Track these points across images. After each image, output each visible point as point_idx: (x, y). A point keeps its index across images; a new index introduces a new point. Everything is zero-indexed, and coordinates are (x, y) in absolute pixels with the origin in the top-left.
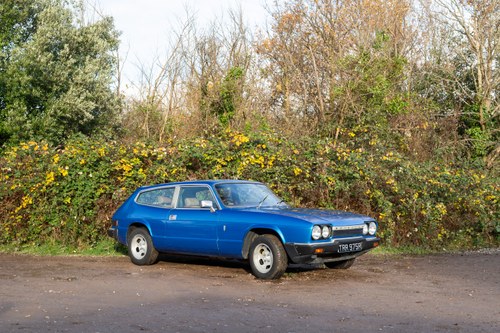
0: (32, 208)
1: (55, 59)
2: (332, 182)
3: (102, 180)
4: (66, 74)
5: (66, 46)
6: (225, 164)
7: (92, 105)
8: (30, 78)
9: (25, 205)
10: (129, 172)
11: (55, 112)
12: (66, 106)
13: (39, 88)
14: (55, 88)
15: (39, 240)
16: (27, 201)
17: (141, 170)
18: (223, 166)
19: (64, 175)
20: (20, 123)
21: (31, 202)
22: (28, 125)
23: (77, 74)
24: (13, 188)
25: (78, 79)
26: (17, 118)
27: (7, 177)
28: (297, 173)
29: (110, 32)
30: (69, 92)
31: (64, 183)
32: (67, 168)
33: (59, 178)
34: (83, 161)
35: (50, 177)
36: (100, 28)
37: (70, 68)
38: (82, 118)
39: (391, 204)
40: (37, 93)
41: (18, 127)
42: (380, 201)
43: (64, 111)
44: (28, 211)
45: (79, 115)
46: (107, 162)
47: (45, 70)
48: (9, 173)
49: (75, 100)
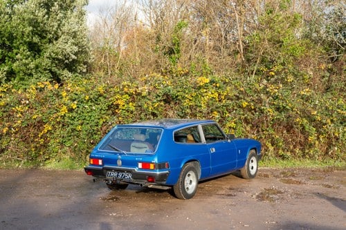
0: (51, 134)
1: (48, 13)
2: (270, 112)
3: (103, 112)
6: (191, 98)
7: (76, 49)
8: (31, 28)
9: (46, 131)
10: (123, 105)
11: (50, 55)
12: (59, 50)
13: (37, 36)
15: (57, 157)
16: (48, 127)
17: (131, 104)
18: (190, 100)
19: (74, 108)
20: (26, 65)
21: (50, 129)
22: (32, 66)
23: (64, 25)
24: (34, 117)
25: (65, 29)
26: (24, 61)
27: (27, 108)
28: (244, 106)
30: (61, 40)
31: (74, 114)
32: (75, 102)
33: (71, 110)
34: (87, 98)
35: (64, 110)
37: (59, 20)
38: (68, 59)
39: (314, 129)
40: (36, 39)
42: (307, 127)
43: (57, 54)
44: (48, 135)
46: (105, 98)
47: (42, 23)
48: (27, 105)
49: (65, 46)
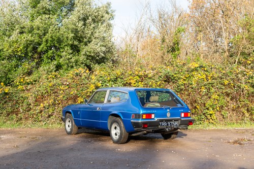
1: (85, 25)
2: (246, 87)
4: (90, 32)
5: (90, 18)
6: (185, 79)
7: (104, 49)
8: (73, 35)
9: (79, 102)
10: (135, 84)
11: (86, 53)
12: (91, 50)
13: (77, 40)
14: (85, 40)
16: (81, 100)
17: (140, 83)
18: (184, 80)
19: (99, 86)
20: (69, 59)
22: (73, 60)
23: (96, 33)
24: (72, 93)
25: (96, 35)
26: (67, 56)
27: (67, 87)
29: (109, 11)
30: (93, 42)
32: (100, 82)
34: (109, 79)
35: (92, 87)
36: (105, 8)
37: (92, 29)
38: (98, 56)
40: (76, 43)
41: (67, 61)
43: (90, 52)
45: (97, 54)
46: (121, 78)
47: (80, 31)
48: (68, 85)
49: (95, 47)
